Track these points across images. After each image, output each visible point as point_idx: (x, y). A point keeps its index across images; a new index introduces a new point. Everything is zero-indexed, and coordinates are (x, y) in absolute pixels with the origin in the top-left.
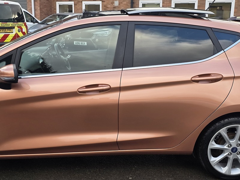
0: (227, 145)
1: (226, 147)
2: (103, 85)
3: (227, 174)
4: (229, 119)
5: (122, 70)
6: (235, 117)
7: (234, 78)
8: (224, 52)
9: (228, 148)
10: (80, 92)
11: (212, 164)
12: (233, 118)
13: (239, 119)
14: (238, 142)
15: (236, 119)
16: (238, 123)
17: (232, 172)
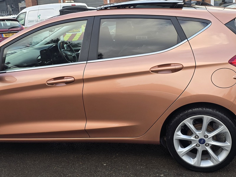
0: (194, 136)
1: (193, 137)
2: (68, 78)
3: (197, 165)
4: (193, 109)
5: (87, 63)
6: (200, 108)
7: (195, 67)
8: (188, 41)
9: (195, 139)
10: (48, 84)
11: (180, 155)
12: (197, 109)
13: (203, 109)
14: (205, 133)
15: (200, 109)
16: (203, 113)
17: (201, 164)
